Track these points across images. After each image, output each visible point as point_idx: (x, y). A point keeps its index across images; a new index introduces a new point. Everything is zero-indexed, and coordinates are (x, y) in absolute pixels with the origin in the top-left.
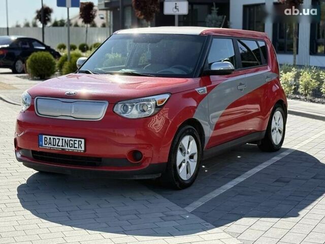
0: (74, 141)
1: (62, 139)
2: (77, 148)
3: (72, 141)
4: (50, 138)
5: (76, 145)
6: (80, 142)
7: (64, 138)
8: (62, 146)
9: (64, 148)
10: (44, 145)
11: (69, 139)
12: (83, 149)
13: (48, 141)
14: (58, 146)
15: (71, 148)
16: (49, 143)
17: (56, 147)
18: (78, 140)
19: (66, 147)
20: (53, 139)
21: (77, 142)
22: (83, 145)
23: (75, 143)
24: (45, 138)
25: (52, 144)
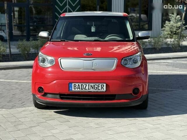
0: (98, 85)
1: (89, 85)
2: (100, 89)
3: (96, 85)
4: (79, 85)
5: (100, 88)
6: (103, 86)
7: (90, 84)
8: (89, 89)
9: (90, 90)
10: (73, 90)
11: (94, 84)
12: (105, 90)
13: (77, 87)
14: (85, 89)
15: (96, 90)
16: (78, 88)
17: (84, 90)
18: (101, 84)
19: (92, 90)
20: (81, 85)
21: (100, 86)
22: (105, 88)
23: (98, 87)
24: (74, 85)
25: (80, 88)
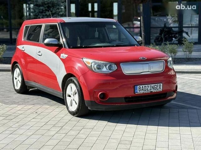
0: (157, 85)
1: (150, 86)
2: (158, 89)
4: (143, 87)
7: (151, 85)
8: (150, 90)
10: (138, 92)
11: (154, 85)
12: (162, 89)
13: (141, 89)
14: (147, 90)
15: (156, 90)
16: (142, 90)
18: (159, 84)
19: (153, 90)
20: (145, 86)
21: (158, 86)
22: (161, 87)
24: (139, 87)
25: (144, 90)
